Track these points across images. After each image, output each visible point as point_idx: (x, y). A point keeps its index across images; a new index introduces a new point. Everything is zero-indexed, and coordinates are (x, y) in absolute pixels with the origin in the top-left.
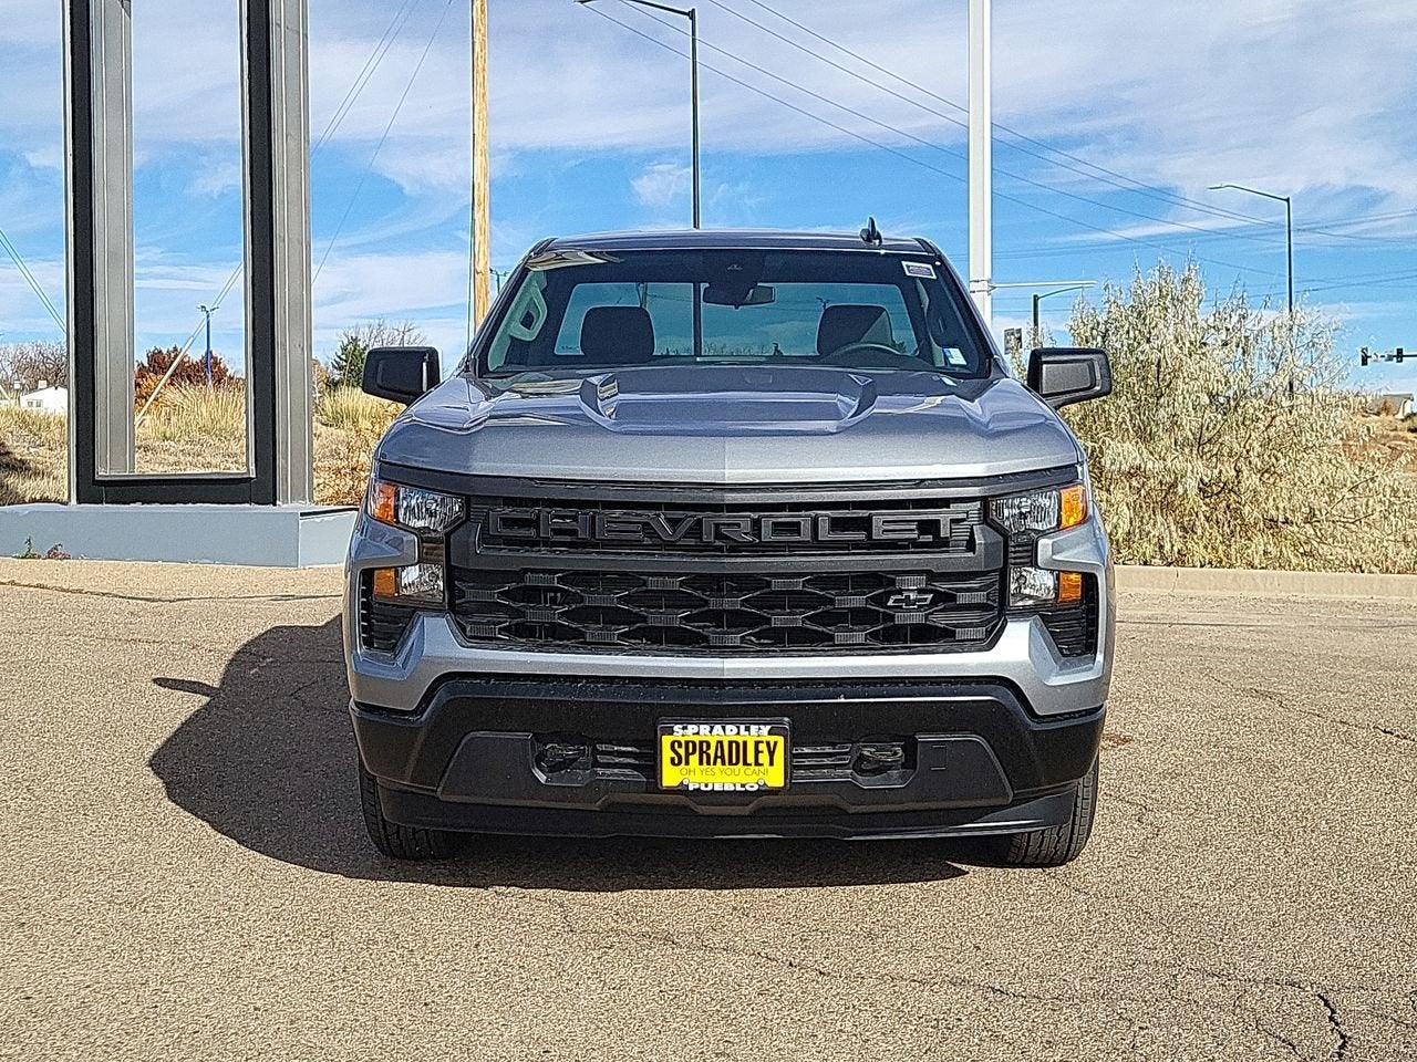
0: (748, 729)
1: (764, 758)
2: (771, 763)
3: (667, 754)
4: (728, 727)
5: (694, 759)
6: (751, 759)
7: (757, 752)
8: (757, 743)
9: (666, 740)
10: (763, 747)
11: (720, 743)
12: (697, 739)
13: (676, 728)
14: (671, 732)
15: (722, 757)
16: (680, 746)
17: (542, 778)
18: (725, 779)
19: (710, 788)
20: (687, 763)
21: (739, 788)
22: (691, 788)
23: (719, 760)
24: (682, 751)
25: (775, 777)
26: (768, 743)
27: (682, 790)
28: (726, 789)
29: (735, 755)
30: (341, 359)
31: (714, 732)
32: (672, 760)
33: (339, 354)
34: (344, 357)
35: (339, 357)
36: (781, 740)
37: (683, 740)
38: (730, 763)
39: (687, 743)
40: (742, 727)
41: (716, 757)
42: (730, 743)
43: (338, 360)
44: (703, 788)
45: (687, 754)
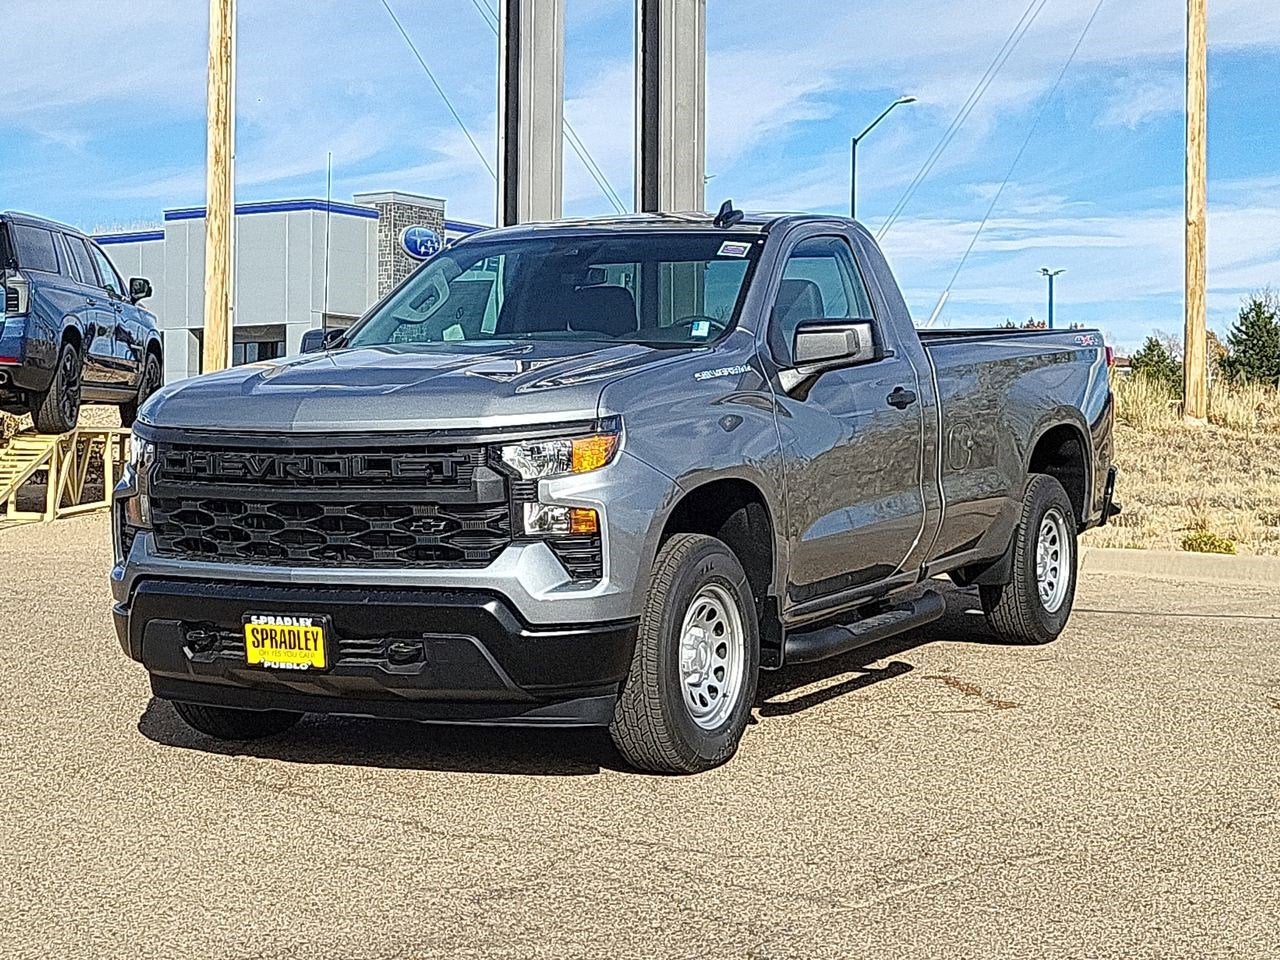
0: (298, 621)
1: (311, 644)
2: (316, 649)
3: (250, 638)
4: (286, 619)
5: (267, 642)
6: (303, 645)
7: (307, 640)
8: (306, 633)
9: (248, 628)
10: (309, 636)
11: (283, 631)
12: (268, 627)
13: (254, 618)
14: (250, 622)
15: (285, 642)
16: (258, 632)
17: (190, 654)
18: (286, 659)
19: (277, 667)
20: (263, 646)
21: (296, 667)
22: (266, 666)
23: (283, 645)
24: (259, 637)
25: (319, 660)
26: (313, 633)
27: (260, 667)
28: (288, 667)
29: (291, 642)
30: (1240, 331)
31: (278, 623)
32: (254, 643)
33: (1238, 324)
34: (1243, 328)
35: (1237, 328)
36: (320, 630)
37: (259, 628)
38: (290, 648)
39: (262, 630)
40: (294, 619)
41: (281, 642)
42: (289, 632)
43: (1235, 331)
44: (273, 666)
45: (263, 640)
